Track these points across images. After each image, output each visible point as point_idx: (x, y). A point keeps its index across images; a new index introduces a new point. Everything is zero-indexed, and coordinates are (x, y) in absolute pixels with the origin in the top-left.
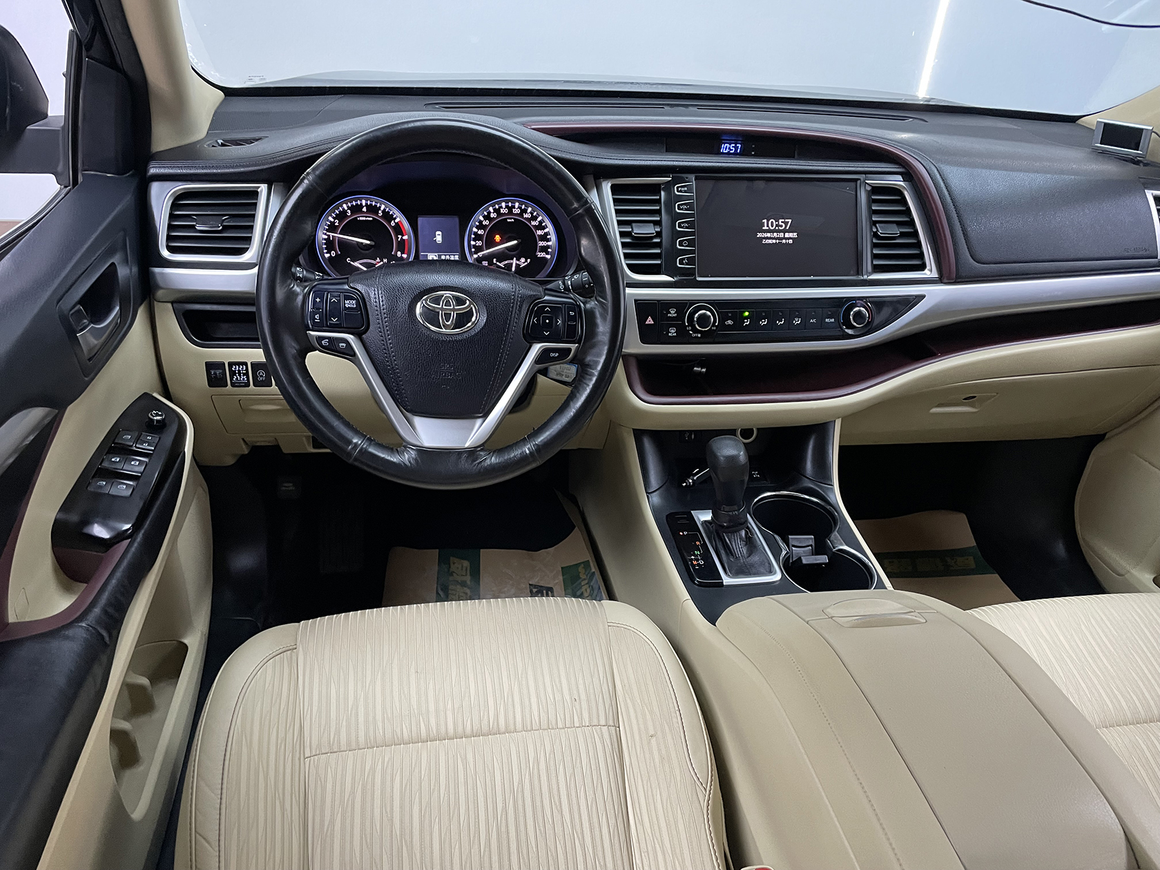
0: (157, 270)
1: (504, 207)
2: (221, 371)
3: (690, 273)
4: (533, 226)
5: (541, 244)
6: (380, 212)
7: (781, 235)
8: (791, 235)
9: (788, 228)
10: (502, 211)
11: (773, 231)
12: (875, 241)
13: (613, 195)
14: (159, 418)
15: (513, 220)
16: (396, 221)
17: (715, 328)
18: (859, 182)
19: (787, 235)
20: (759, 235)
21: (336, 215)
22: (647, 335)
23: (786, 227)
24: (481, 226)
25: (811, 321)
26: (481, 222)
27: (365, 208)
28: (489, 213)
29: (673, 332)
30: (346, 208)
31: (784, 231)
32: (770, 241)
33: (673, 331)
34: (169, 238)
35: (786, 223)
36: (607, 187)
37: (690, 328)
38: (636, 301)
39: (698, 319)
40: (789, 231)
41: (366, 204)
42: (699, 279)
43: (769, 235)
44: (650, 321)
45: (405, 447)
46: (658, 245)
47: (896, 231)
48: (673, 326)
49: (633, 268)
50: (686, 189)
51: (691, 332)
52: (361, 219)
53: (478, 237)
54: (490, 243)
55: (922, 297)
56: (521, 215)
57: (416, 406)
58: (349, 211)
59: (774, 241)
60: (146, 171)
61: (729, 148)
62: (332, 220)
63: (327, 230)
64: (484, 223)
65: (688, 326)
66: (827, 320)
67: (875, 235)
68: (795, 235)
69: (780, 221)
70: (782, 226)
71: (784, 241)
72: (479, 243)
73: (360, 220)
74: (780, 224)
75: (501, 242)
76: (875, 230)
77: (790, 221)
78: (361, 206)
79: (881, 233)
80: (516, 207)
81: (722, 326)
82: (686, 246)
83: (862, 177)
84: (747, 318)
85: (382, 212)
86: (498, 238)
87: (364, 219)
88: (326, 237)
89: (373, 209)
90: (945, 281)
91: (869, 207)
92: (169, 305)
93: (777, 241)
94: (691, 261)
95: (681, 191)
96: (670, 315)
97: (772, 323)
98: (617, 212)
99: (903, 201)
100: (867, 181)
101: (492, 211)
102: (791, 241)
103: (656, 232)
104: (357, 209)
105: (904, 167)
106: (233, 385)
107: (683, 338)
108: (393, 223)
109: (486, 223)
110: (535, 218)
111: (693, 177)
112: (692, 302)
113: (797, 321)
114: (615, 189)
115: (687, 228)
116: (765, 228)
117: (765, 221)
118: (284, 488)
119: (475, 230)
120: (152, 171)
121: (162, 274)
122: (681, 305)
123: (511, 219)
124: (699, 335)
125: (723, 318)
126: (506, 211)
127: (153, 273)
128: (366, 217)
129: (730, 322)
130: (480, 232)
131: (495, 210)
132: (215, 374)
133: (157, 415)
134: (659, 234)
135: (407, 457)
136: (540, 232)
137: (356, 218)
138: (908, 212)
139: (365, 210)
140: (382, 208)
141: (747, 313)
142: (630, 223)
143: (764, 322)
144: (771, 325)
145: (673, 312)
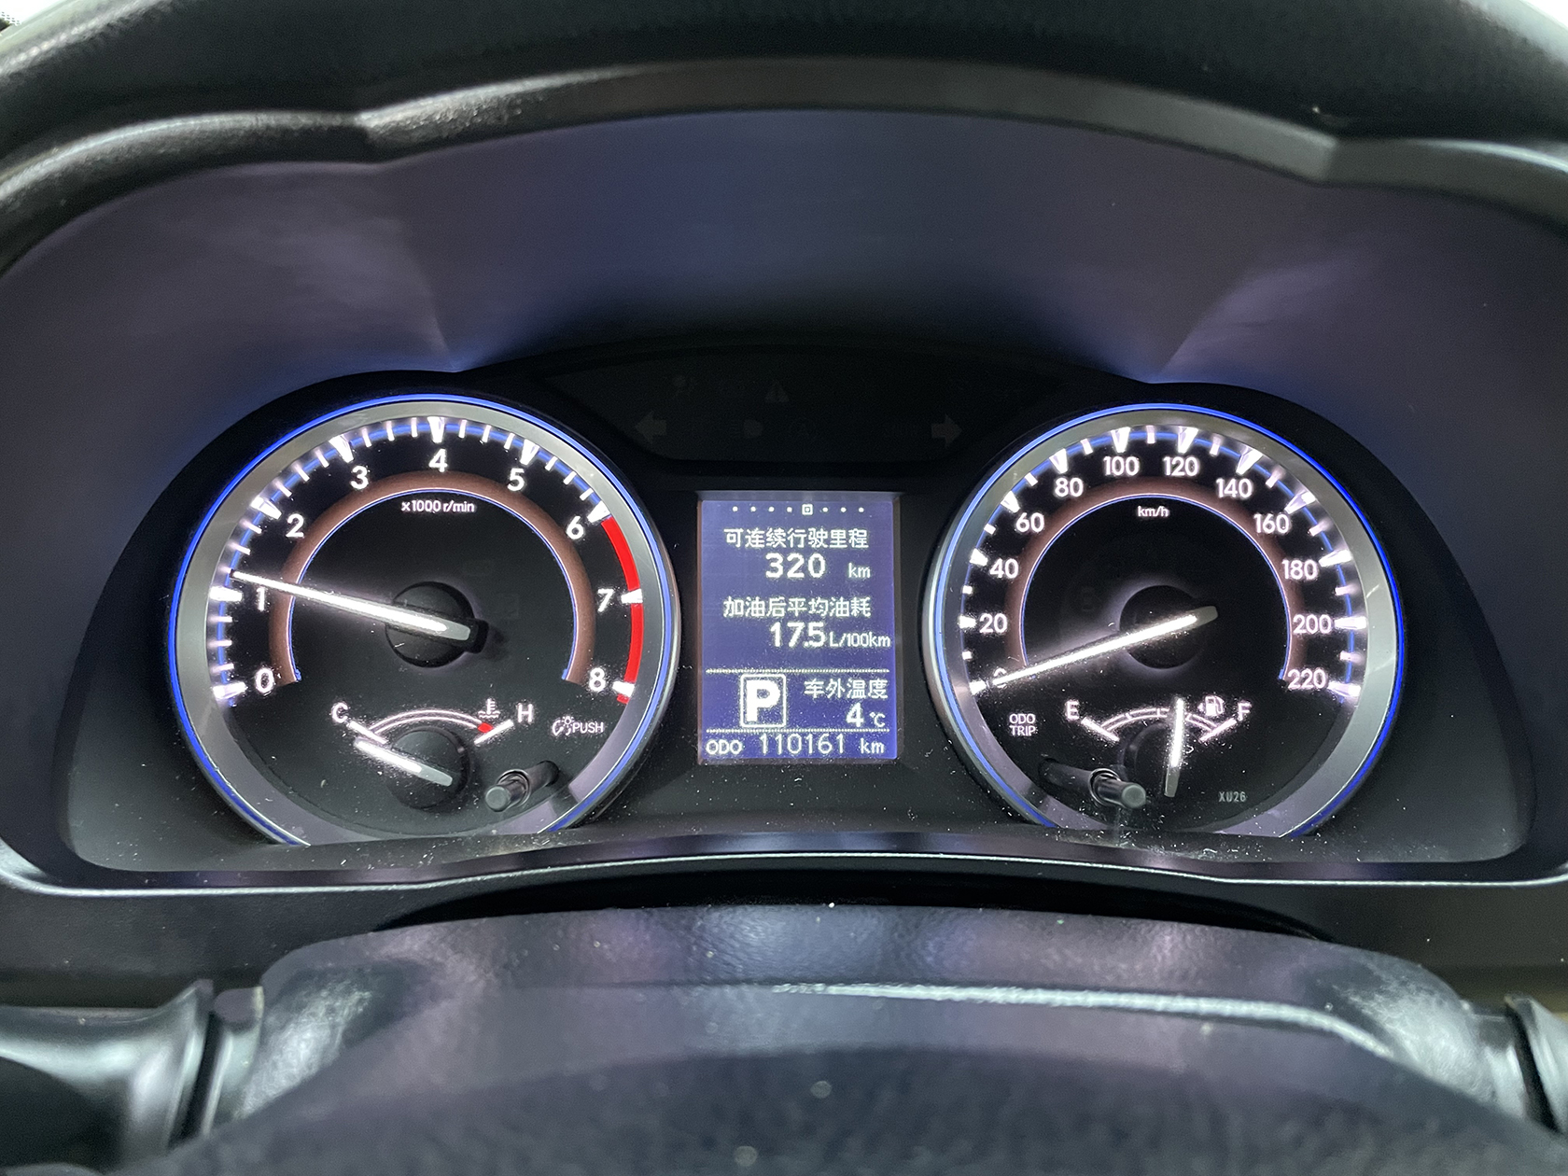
1: (1121, 446)
4: (1264, 537)
5: (1303, 625)
6: (515, 474)
10: (1110, 467)
15: (1163, 511)
16: (595, 516)
21: (297, 486)
24: (1006, 542)
26: (1005, 521)
27: (442, 453)
28: (1048, 477)
30: (347, 457)
41: (450, 435)
52: (418, 506)
53: (990, 594)
54: (1053, 624)
56: (1205, 482)
58: (362, 472)
62: (275, 513)
63: (246, 564)
64: (1024, 525)
72: (994, 623)
73: (413, 516)
78: (425, 445)
80: (1183, 447)
85: (528, 474)
87: (433, 507)
88: (236, 597)
89: (480, 462)
101: (1063, 467)
104: (399, 461)
108: (575, 530)
109: (1029, 523)
110: (1268, 500)
119: (978, 558)
123: (1153, 503)
126: (1131, 467)
128: (445, 497)
130: (1001, 570)
131: (1078, 465)
136: (1296, 570)
137: (396, 502)
139: (439, 461)
140: (527, 458)
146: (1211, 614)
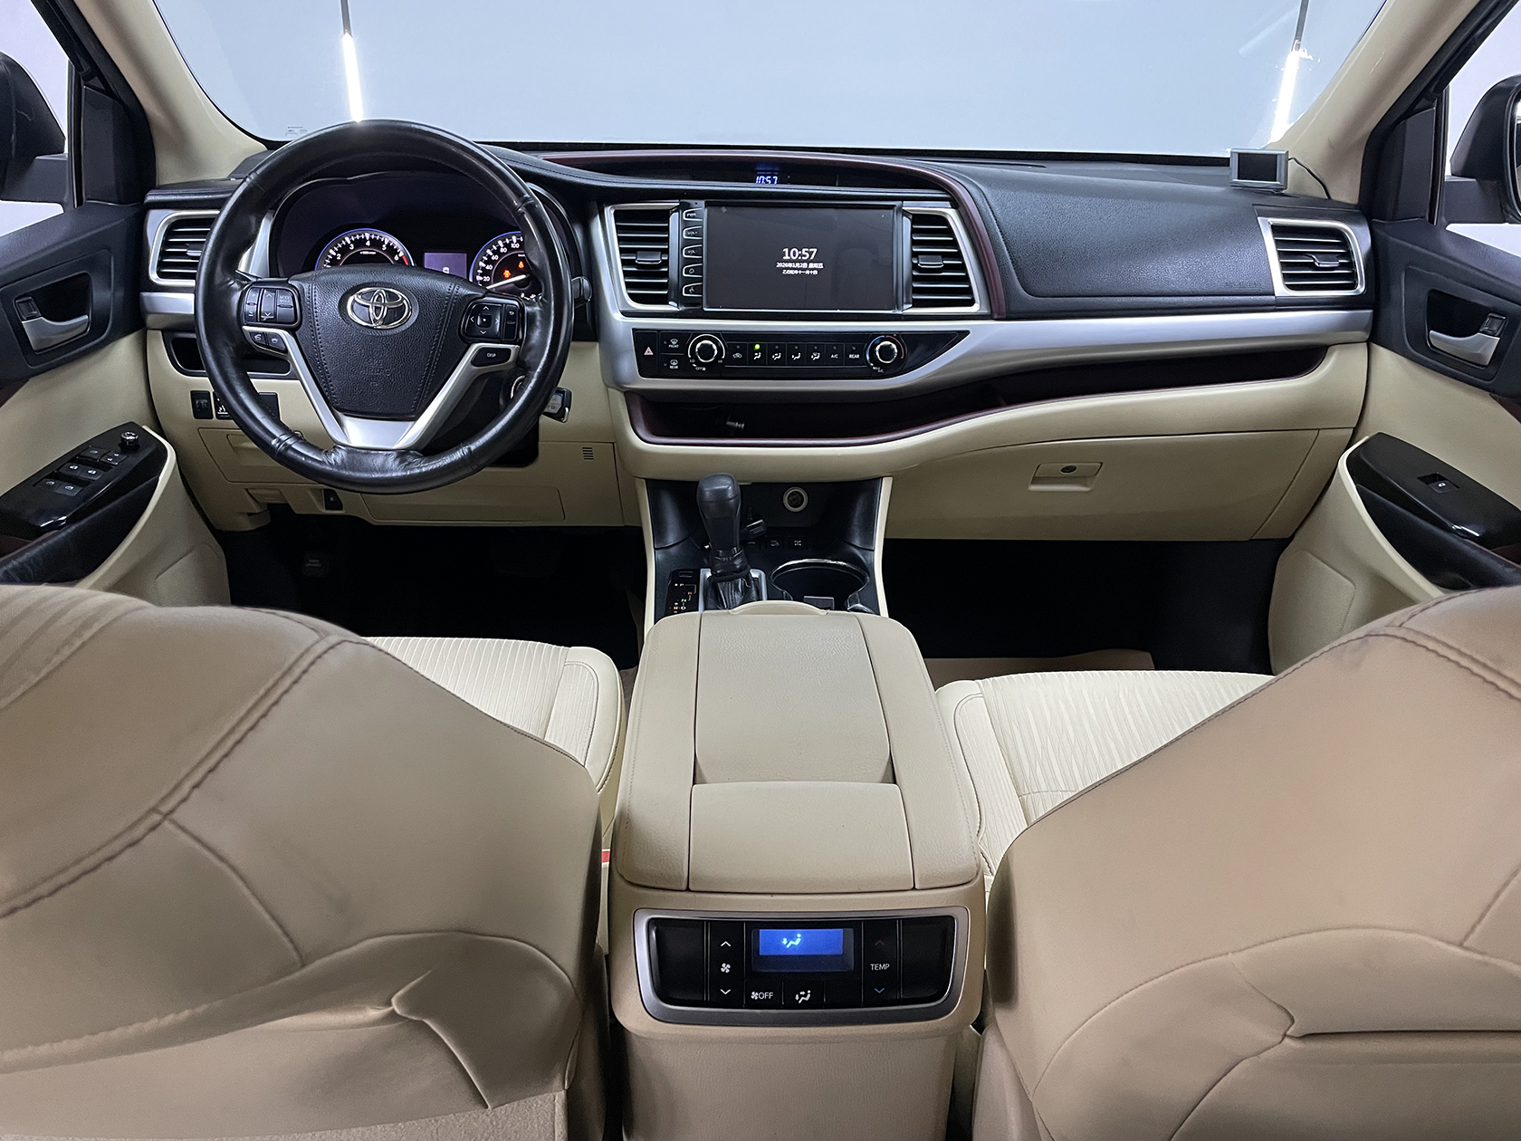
0: (145, 294)
1: (515, 241)
2: (206, 401)
3: (698, 302)
6: (384, 246)
7: (805, 265)
8: (816, 265)
9: (812, 258)
10: (512, 246)
11: (795, 262)
12: (914, 273)
13: (615, 222)
14: (131, 438)
15: (524, 255)
16: (400, 254)
17: (720, 361)
18: (894, 209)
19: (811, 266)
20: (779, 265)
21: (339, 248)
22: (646, 368)
23: (810, 256)
24: (489, 261)
25: (833, 356)
26: (489, 257)
28: (499, 247)
29: (674, 365)
30: (349, 242)
31: (808, 261)
32: (791, 272)
33: (674, 364)
34: (161, 265)
35: (811, 253)
36: (609, 212)
37: (693, 361)
38: (633, 330)
39: (701, 350)
40: (813, 262)
41: (370, 238)
42: (706, 309)
43: (790, 265)
44: (649, 352)
45: (334, 447)
46: (666, 275)
47: (940, 263)
48: (674, 358)
49: (636, 298)
50: (694, 214)
51: (694, 365)
52: (364, 253)
53: (485, 272)
54: (498, 276)
55: (966, 333)
57: (345, 403)
58: (352, 245)
59: (796, 272)
60: (144, 197)
61: (765, 181)
62: (334, 254)
63: (328, 264)
64: (493, 258)
65: (691, 358)
66: (851, 356)
67: (916, 267)
68: (820, 266)
69: (804, 250)
70: (805, 256)
71: (808, 272)
72: (487, 279)
73: (363, 255)
74: (804, 253)
75: (510, 277)
76: (915, 262)
77: (816, 250)
78: (365, 240)
79: (923, 265)
81: (729, 359)
82: (693, 274)
83: (897, 203)
84: (758, 351)
85: (387, 246)
86: (507, 273)
87: (367, 253)
89: (377, 244)
90: (996, 317)
91: (913, 237)
92: (160, 333)
93: (800, 272)
94: (698, 290)
95: (689, 217)
96: (671, 346)
97: (787, 358)
98: (620, 239)
99: (947, 231)
100: (905, 208)
101: (502, 245)
102: (815, 272)
103: (663, 261)
104: (360, 243)
105: (947, 193)
106: (218, 417)
107: (686, 372)
108: (396, 258)
109: (495, 258)
111: (702, 203)
112: (696, 333)
113: (816, 356)
114: (618, 216)
115: (694, 255)
116: (787, 257)
117: (786, 250)
118: (309, 565)
119: (482, 265)
120: (150, 198)
121: (149, 298)
122: (685, 336)
124: (704, 369)
125: (731, 350)
126: (517, 246)
127: (143, 297)
128: (369, 251)
129: (738, 355)
130: (488, 267)
131: (505, 245)
132: (200, 403)
133: (131, 435)
134: (666, 263)
135: (338, 457)
137: (359, 252)
138: (954, 243)
139: (368, 243)
140: (386, 243)
141: (757, 347)
142: (634, 251)
143: (777, 356)
144: (786, 360)
145: (674, 343)
146: (528, 275)
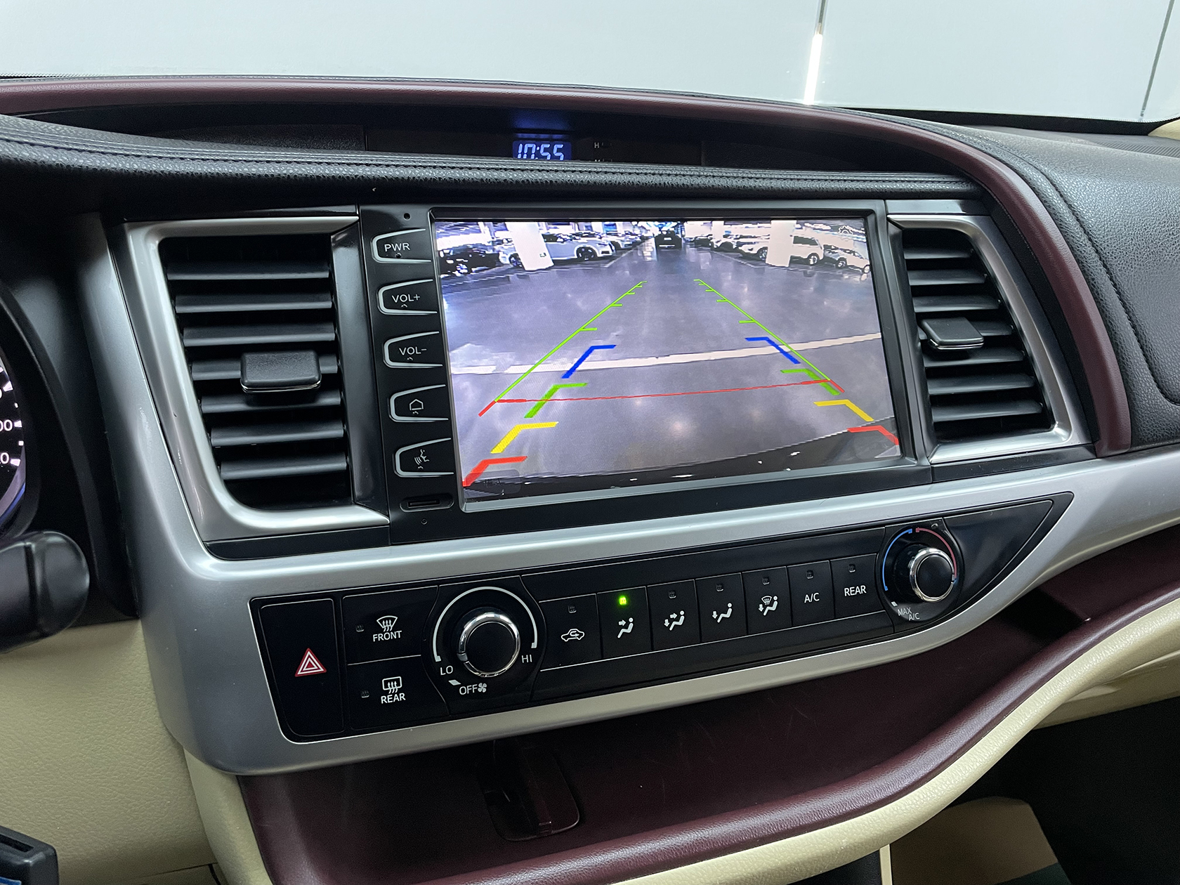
12: (928, 364)
13: (165, 272)
17: (528, 658)
18: (871, 219)
22: (305, 712)
25: (807, 599)
29: (393, 691)
33: (393, 687)
37: (450, 669)
38: (256, 602)
39: (472, 638)
42: (469, 509)
44: (310, 665)
46: (337, 414)
47: (970, 337)
48: (391, 670)
49: (247, 493)
50: (406, 246)
51: (454, 682)
55: (1066, 499)
61: (538, 154)
66: (848, 592)
67: (927, 349)
76: (922, 336)
79: (941, 344)
81: (553, 648)
82: (421, 414)
83: (876, 205)
84: (624, 613)
90: (1104, 451)
91: (903, 280)
94: (440, 456)
95: (389, 254)
96: (380, 637)
97: (699, 621)
98: (184, 322)
99: (974, 263)
100: (890, 216)
103: (325, 377)
105: (968, 179)
107: (428, 704)
111: (423, 212)
112: (450, 588)
113: (769, 605)
114: (172, 254)
115: (416, 359)
122: (416, 600)
124: (483, 689)
125: (552, 626)
129: (574, 634)
134: (333, 382)
138: (989, 288)
141: (623, 601)
142: (234, 354)
143: (676, 621)
144: (699, 626)
145: (388, 629)
